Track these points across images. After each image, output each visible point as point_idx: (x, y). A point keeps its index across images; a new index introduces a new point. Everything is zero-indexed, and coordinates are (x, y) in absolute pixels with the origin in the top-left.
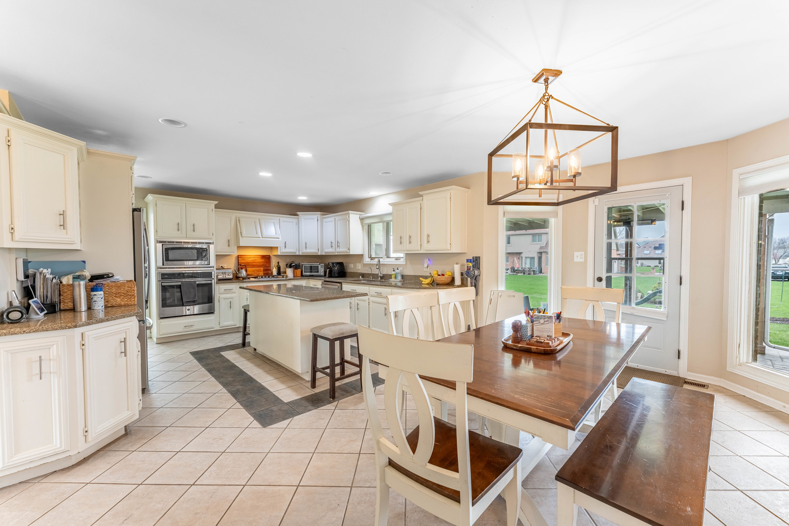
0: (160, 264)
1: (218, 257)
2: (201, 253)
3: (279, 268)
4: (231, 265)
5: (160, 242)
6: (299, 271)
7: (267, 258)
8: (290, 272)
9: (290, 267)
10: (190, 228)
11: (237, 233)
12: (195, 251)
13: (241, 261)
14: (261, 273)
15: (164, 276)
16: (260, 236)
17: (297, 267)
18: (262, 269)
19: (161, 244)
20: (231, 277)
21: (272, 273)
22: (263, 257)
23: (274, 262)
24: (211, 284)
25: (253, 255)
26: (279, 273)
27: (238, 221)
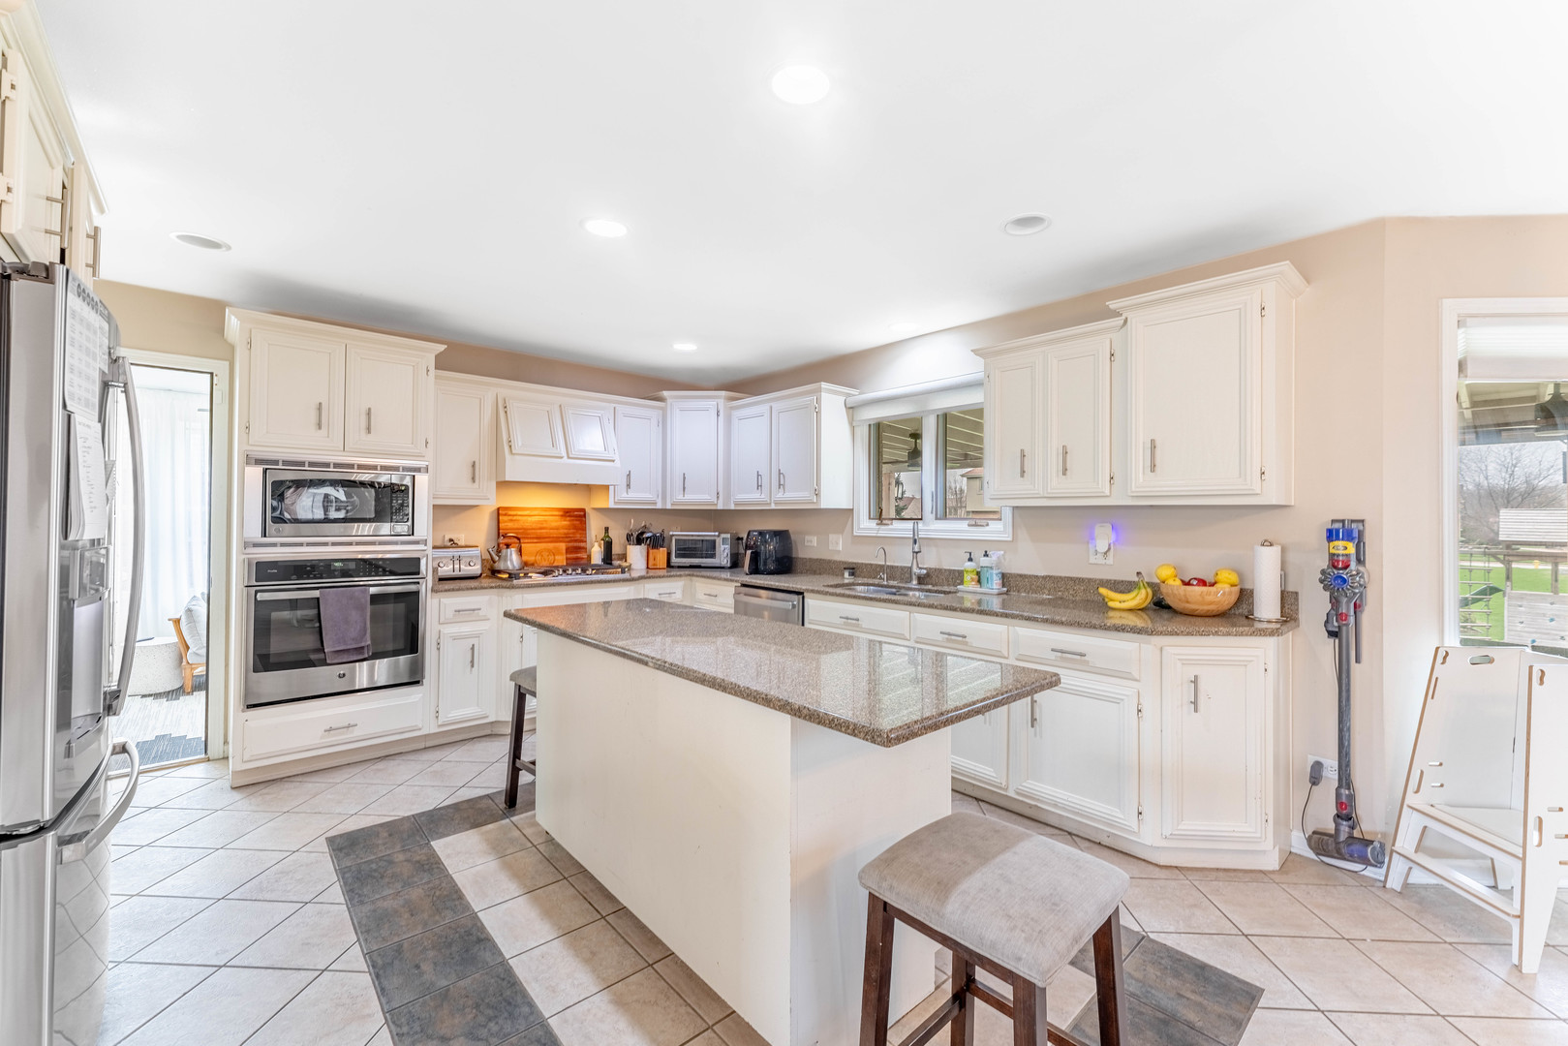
0: (254, 531)
1: (441, 511)
2: (391, 501)
3: (608, 546)
4: (477, 534)
5: (259, 462)
6: (661, 554)
7: (578, 517)
8: (636, 555)
9: (639, 541)
10: (356, 421)
11: (499, 443)
12: (370, 494)
13: (506, 524)
14: (561, 560)
15: (265, 572)
16: (564, 454)
17: (656, 542)
18: (563, 546)
19: (260, 469)
20: (476, 569)
21: (589, 557)
22: (567, 513)
23: (595, 528)
24: (417, 593)
25: (538, 507)
26: (608, 557)
27: (501, 409)
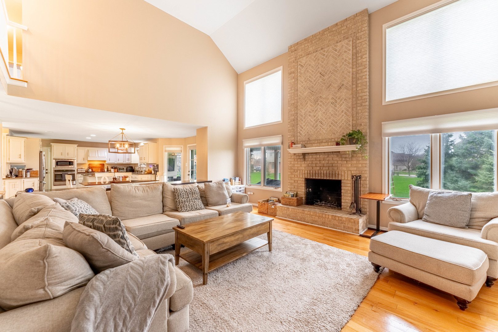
0: (54, 167)
1: (78, 164)
2: (71, 163)
3: (108, 168)
4: (85, 167)
5: (54, 159)
6: (116, 170)
7: (103, 165)
8: (112, 170)
9: (112, 168)
10: (66, 154)
11: (87, 155)
12: (68, 162)
13: (90, 166)
14: (100, 171)
15: (55, 171)
16: (97, 156)
17: (115, 168)
18: (100, 169)
19: (55, 160)
20: (85, 172)
21: (104, 170)
22: (101, 164)
23: (106, 166)
24: (74, 174)
25: (96, 164)
26: (108, 171)
27: (88, 151)
